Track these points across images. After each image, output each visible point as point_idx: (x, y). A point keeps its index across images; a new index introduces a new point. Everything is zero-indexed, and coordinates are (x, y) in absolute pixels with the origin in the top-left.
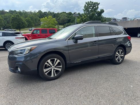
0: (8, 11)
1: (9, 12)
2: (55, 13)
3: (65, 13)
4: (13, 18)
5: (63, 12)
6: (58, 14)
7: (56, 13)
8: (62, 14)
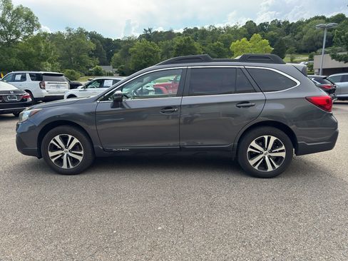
0: (181, 31)
1: (184, 32)
2: (290, 22)
3: (323, 18)
4: (178, 46)
5: (317, 18)
6: (300, 23)
7: (295, 22)
8: (310, 23)
